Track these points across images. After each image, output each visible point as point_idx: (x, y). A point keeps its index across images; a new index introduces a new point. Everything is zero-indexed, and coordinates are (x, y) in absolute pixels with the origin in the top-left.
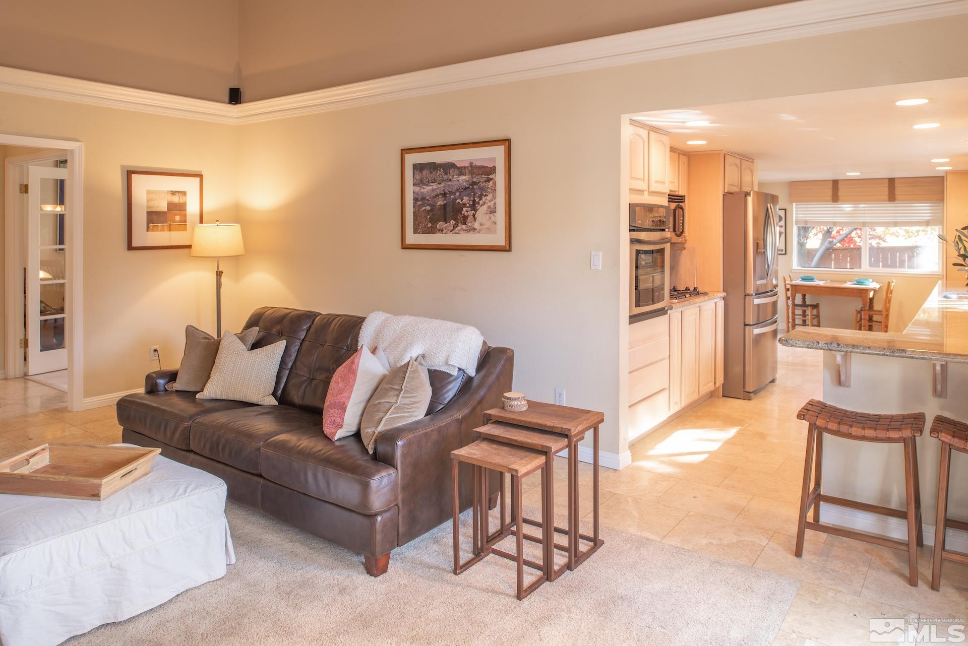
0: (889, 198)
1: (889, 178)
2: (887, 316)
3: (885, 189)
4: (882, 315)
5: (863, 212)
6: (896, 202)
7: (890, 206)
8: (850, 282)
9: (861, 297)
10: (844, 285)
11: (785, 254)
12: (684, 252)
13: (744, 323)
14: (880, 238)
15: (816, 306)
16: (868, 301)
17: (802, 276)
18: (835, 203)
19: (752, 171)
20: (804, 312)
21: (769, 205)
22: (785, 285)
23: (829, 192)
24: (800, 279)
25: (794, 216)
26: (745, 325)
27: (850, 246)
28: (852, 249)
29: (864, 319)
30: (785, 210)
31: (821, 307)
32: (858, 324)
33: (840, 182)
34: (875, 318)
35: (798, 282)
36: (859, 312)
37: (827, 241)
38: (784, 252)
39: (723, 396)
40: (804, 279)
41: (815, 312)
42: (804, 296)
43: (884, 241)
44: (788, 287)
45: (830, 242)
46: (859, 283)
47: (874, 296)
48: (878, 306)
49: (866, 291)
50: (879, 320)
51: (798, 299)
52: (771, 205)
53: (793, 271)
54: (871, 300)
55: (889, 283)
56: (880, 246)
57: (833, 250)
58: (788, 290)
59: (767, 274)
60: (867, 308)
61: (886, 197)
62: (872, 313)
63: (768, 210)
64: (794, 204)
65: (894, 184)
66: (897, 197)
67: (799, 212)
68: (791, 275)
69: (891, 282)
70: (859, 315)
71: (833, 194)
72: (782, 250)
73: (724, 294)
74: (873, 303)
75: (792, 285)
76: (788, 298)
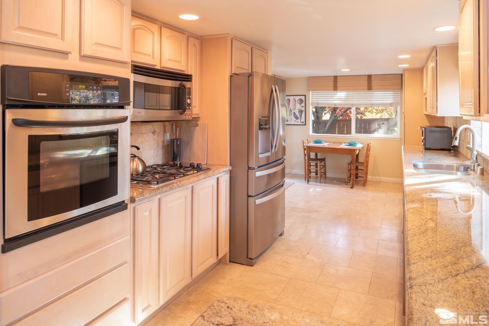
0: (368, 88)
1: (368, 75)
2: (367, 166)
3: (366, 82)
4: (364, 166)
5: (352, 97)
6: (372, 91)
7: (369, 92)
8: (344, 143)
9: (351, 154)
10: (340, 147)
11: (305, 125)
12: (197, 128)
13: (248, 194)
14: (362, 113)
15: (323, 160)
16: (355, 156)
17: (314, 140)
18: (335, 91)
19: (265, 60)
20: (317, 164)
21: (273, 86)
22: (304, 147)
23: (332, 84)
24: (313, 142)
25: (311, 100)
26: (249, 196)
27: (346, 118)
28: (347, 120)
29: (353, 170)
30: (305, 96)
31: (327, 160)
32: (349, 173)
33: (338, 77)
34: (359, 167)
35: (312, 144)
36: (350, 164)
37: (334, 116)
38: (304, 124)
39: (230, 262)
40: (316, 142)
41: (322, 164)
42: (316, 154)
43: (364, 115)
44: (305, 147)
45: (335, 116)
46: (350, 144)
47: (359, 153)
48: (361, 159)
49: (354, 150)
50: (362, 169)
51: (313, 155)
52: (277, 86)
53: (310, 136)
54: (357, 156)
55: (368, 144)
56: (363, 118)
57: (337, 121)
58: (305, 149)
59: (272, 147)
60: (355, 160)
61: (366, 87)
62: (358, 164)
63: (272, 91)
64: (311, 92)
65: (371, 79)
66: (373, 87)
67: (313, 97)
68: (308, 139)
69: (369, 143)
70: (350, 166)
71: (334, 86)
72: (303, 123)
73: (230, 168)
74: (359, 157)
75: (307, 147)
76: (305, 155)
